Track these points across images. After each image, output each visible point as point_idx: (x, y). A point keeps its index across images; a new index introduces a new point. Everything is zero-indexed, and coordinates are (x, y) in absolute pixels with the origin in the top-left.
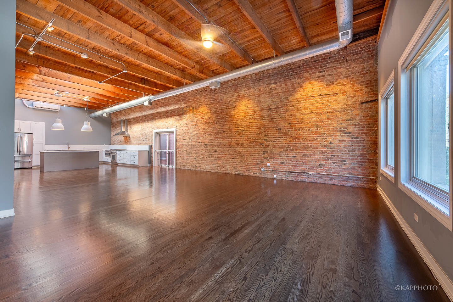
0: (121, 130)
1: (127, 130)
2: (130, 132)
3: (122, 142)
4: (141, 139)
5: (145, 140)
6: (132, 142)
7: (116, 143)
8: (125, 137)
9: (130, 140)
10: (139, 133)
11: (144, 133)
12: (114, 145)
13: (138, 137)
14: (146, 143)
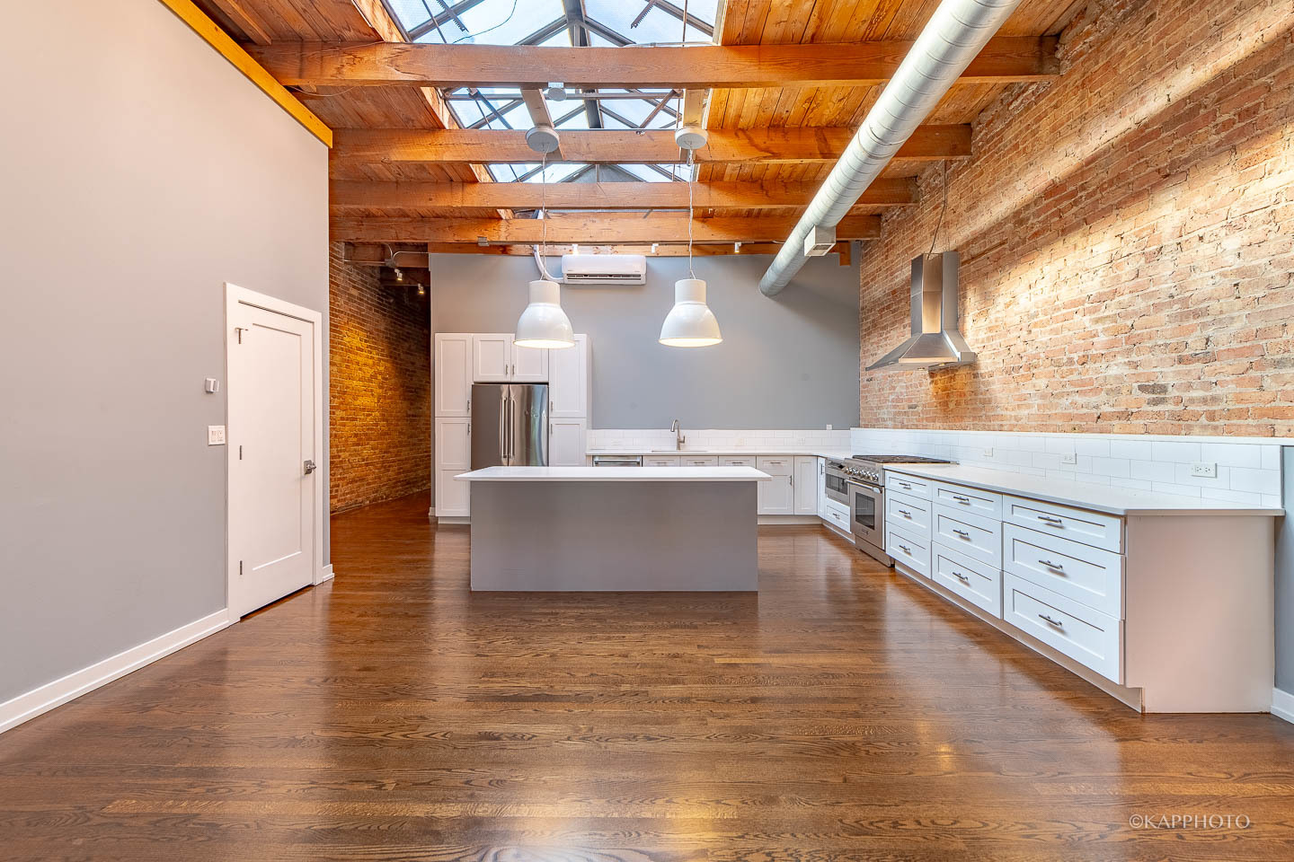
0: (916, 328)
1: (956, 325)
2: (982, 335)
3: (920, 409)
4: (1114, 371)
5: (1169, 381)
6: (999, 411)
7: (886, 416)
8: (939, 377)
9: (982, 394)
10: (1088, 317)
11: (1170, 305)
12: (874, 427)
13: (1071, 361)
14: (1197, 416)
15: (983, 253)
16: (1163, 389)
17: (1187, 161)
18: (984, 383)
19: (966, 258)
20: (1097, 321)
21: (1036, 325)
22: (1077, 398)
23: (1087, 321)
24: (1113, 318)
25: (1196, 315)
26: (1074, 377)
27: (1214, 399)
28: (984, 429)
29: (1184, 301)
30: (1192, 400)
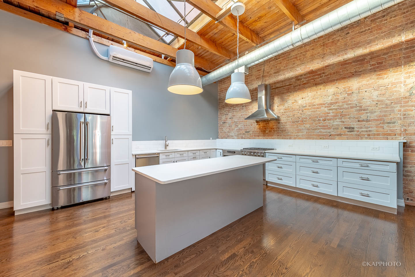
0: (261, 107)
1: (270, 107)
2: (282, 111)
3: (251, 133)
4: (335, 123)
5: (355, 126)
6: (289, 134)
7: (233, 135)
8: (261, 123)
9: (281, 128)
10: (327, 108)
11: (356, 107)
12: (227, 138)
13: (319, 120)
14: (364, 135)
15: (282, 87)
16: (353, 128)
17: (360, 72)
18: (282, 125)
19: (274, 87)
20: (330, 110)
21: (305, 109)
22: (322, 130)
23: (326, 109)
24: (336, 109)
25: (364, 110)
26: (321, 124)
27: (370, 131)
28: (283, 139)
29: (361, 107)
30: (362, 131)
